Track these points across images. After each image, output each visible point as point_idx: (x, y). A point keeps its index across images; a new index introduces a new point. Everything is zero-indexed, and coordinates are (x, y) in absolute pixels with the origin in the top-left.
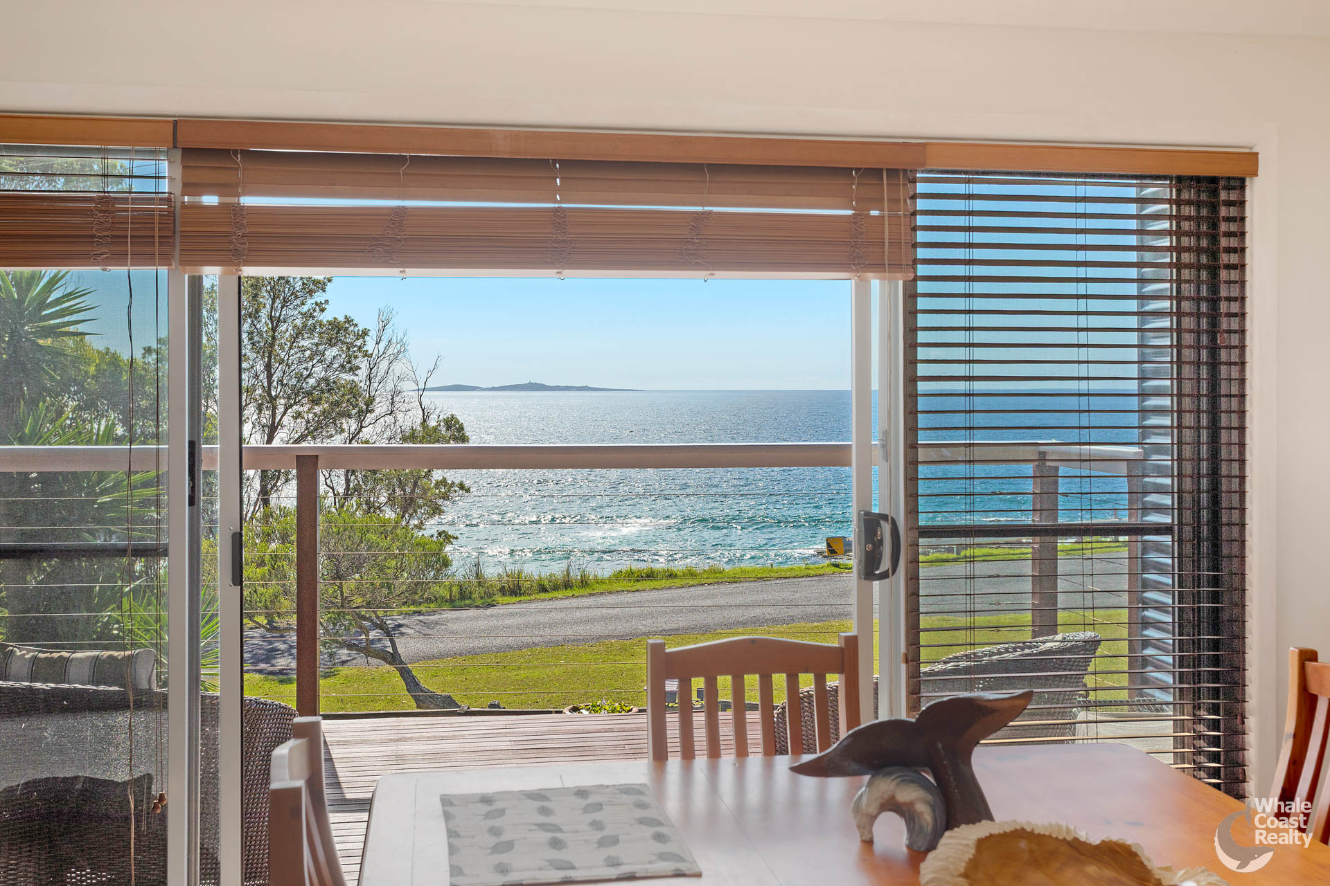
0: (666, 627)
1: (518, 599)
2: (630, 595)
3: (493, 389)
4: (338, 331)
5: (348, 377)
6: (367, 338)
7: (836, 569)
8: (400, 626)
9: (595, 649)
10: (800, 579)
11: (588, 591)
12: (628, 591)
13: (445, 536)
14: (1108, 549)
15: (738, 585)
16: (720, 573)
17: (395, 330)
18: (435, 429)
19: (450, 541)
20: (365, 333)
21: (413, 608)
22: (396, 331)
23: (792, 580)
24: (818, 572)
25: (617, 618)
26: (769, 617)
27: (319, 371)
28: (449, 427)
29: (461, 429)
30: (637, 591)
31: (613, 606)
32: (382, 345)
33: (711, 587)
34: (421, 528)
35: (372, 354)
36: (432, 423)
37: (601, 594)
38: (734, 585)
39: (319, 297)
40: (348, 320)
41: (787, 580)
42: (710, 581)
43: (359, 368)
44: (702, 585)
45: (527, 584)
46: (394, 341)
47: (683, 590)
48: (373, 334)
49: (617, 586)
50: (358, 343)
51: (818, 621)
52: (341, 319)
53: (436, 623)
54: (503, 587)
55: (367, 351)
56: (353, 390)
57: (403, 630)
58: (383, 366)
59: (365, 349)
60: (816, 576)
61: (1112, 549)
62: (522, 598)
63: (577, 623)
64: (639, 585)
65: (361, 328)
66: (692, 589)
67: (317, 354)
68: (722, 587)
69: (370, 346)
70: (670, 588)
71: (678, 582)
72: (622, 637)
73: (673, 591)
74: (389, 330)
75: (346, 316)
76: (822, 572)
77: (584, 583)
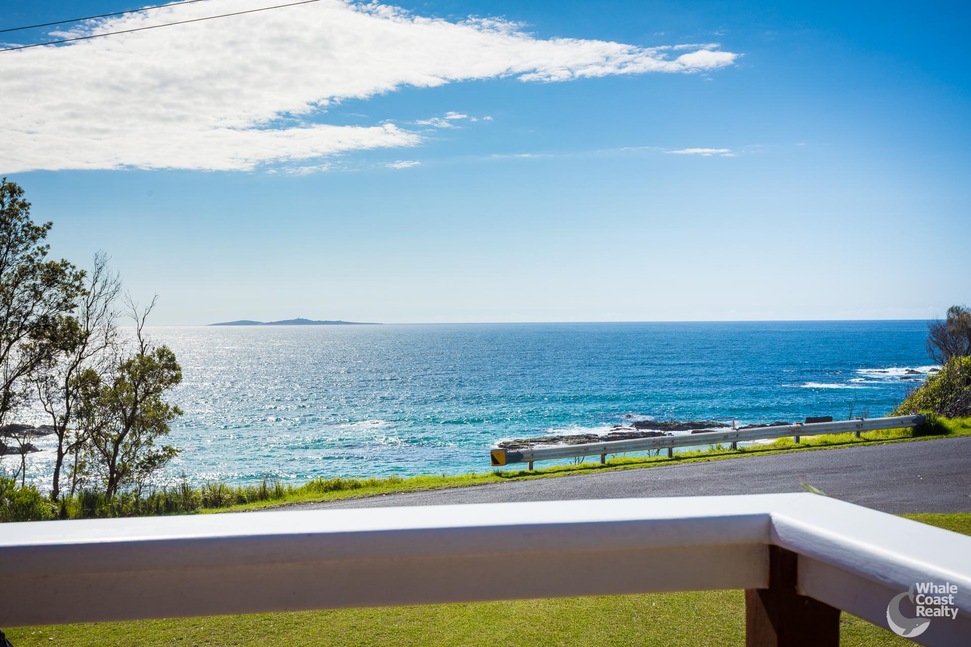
1: (216, 510)
3: (271, 323)
4: (54, 273)
5: (65, 314)
6: (83, 279)
7: (498, 478)
10: (466, 489)
11: (280, 502)
12: (314, 502)
13: (169, 450)
14: (728, 456)
15: (411, 495)
16: (399, 483)
17: (110, 271)
18: (149, 359)
19: (176, 455)
20: (83, 274)
22: (110, 273)
23: (459, 490)
24: (483, 481)
27: (39, 310)
28: (161, 357)
29: (173, 359)
30: (323, 501)
32: (98, 285)
34: (151, 444)
35: (89, 293)
36: (148, 353)
39: (41, 243)
40: (65, 264)
41: (455, 490)
42: (389, 490)
44: (381, 495)
45: (228, 496)
46: (109, 282)
48: (90, 276)
49: (307, 497)
50: (77, 284)
52: (59, 262)
54: (206, 499)
55: (84, 290)
56: (72, 325)
58: (99, 304)
59: (83, 287)
60: (480, 485)
61: (731, 456)
62: (222, 510)
64: (326, 496)
65: (78, 269)
67: (37, 296)
68: (397, 497)
69: (87, 286)
70: (352, 499)
71: (360, 492)
74: (104, 272)
75: (63, 260)
76: (486, 481)
77: (279, 494)
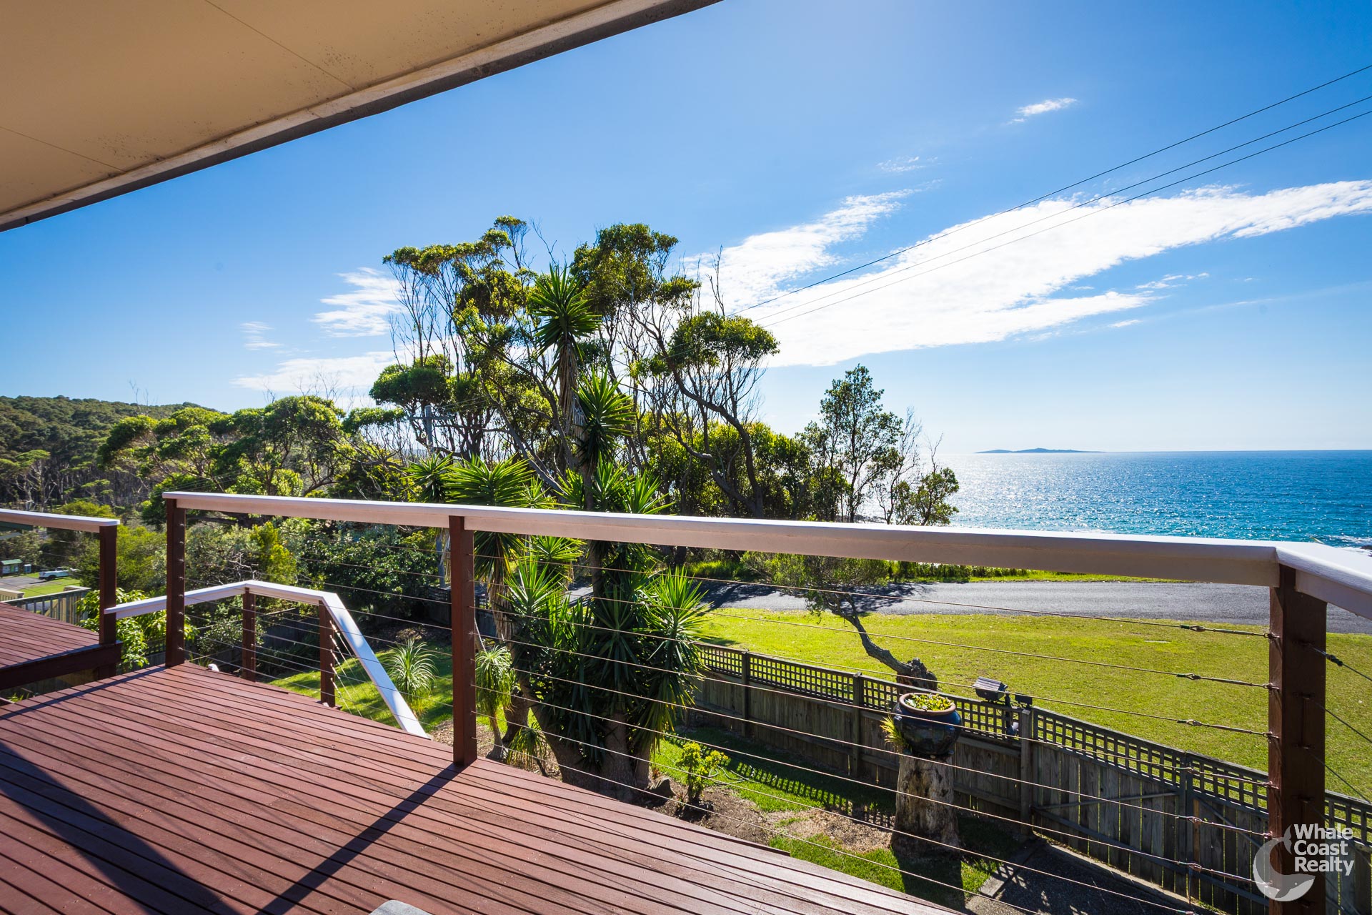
0: (1066, 610)
1: (981, 579)
2: (1050, 584)
4: (885, 421)
5: (890, 446)
6: (901, 424)
8: (913, 589)
9: (1015, 620)
11: (1025, 578)
15: (1126, 584)
17: (916, 419)
18: (939, 476)
20: (901, 421)
21: (923, 579)
25: (1036, 599)
26: (1143, 611)
27: (877, 443)
28: (946, 474)
29: (953, 476)
31: (1036, 590)
32: (909, 428)
33: (1107, 584)
35: (904, 433)
36: (938, 472)
37: (1032, 581)
38: (1123, 584)
39: (878, 402)
40: (892, 415)
42: (1108, 579)
43: (896, 441)
44: (1101, 581)
46: (915, 426)
47: (1087, 584)
48: (905, 422)
49: (1044, 576)
50: (898, 427)
51: (1182, 620)
52: (888, 414)
53: (930, 590)
56: (894, 453)
57: (913, 592)
58: (910, 439)
59: (901, 430)
62: (984, 579)
63: (1009, 600)
65: (899, 418)
66: (1093, 584)
67: (876, 435)
68: (1115, 584)
69: (903, 429)
70: (1078, 581)
71: (1085, 578)
72: (1035, 614)
73: (1080, 584)
74: (912, 419)
75: (890, 412)
